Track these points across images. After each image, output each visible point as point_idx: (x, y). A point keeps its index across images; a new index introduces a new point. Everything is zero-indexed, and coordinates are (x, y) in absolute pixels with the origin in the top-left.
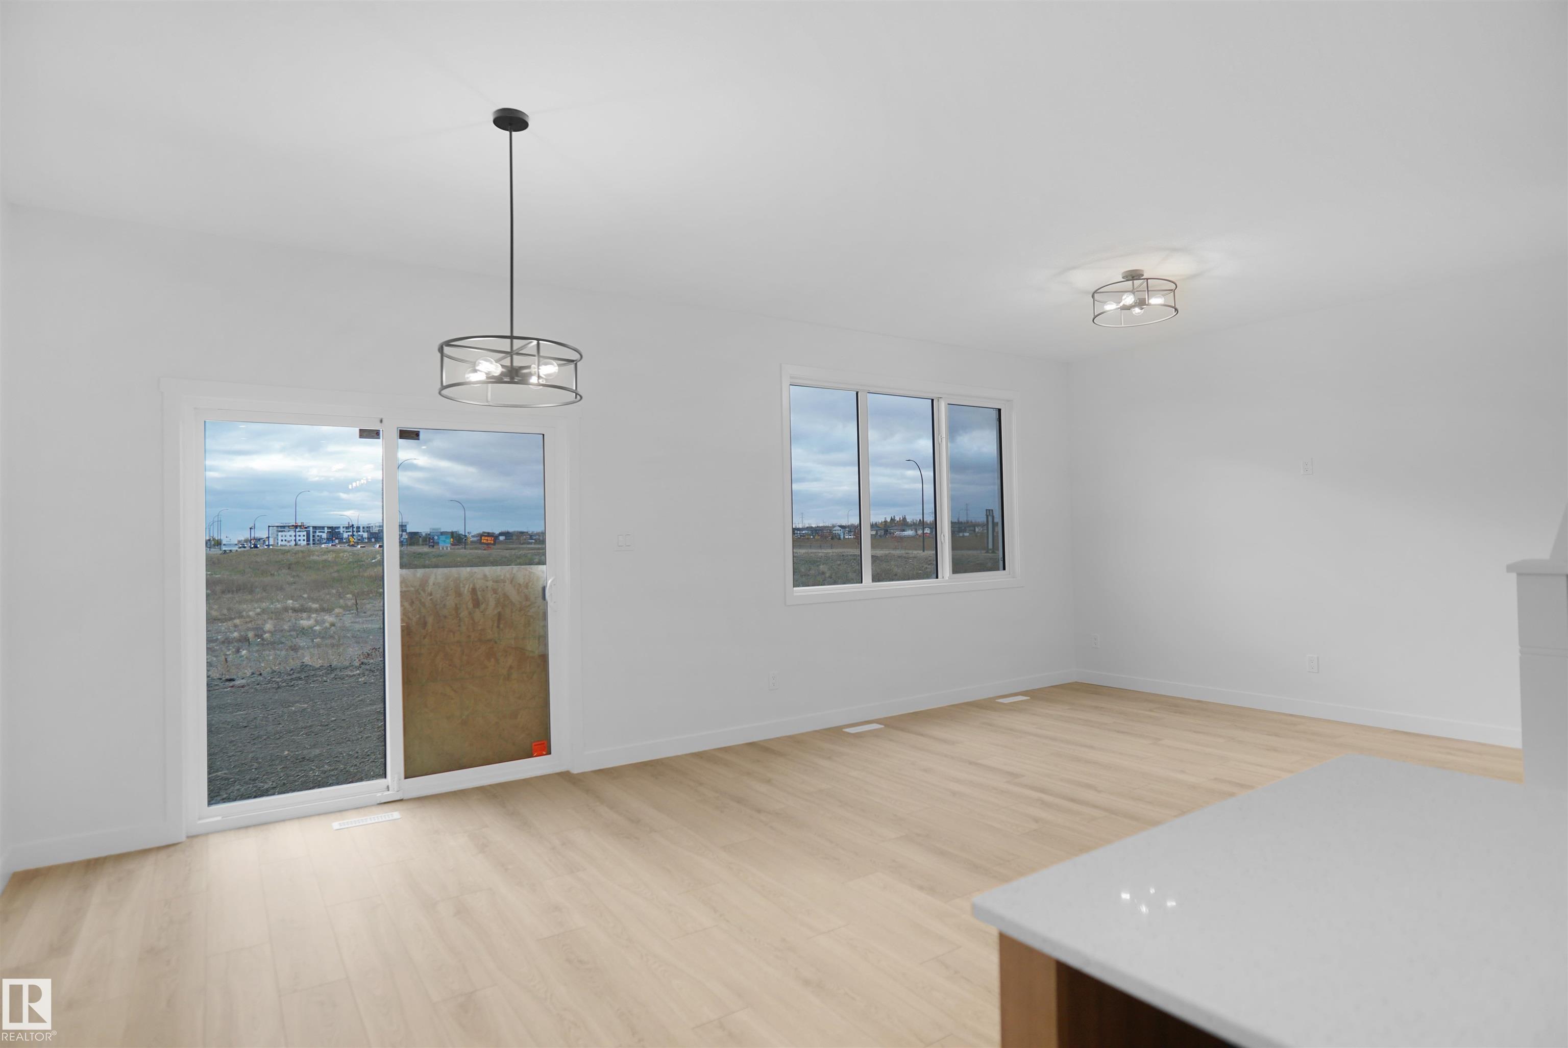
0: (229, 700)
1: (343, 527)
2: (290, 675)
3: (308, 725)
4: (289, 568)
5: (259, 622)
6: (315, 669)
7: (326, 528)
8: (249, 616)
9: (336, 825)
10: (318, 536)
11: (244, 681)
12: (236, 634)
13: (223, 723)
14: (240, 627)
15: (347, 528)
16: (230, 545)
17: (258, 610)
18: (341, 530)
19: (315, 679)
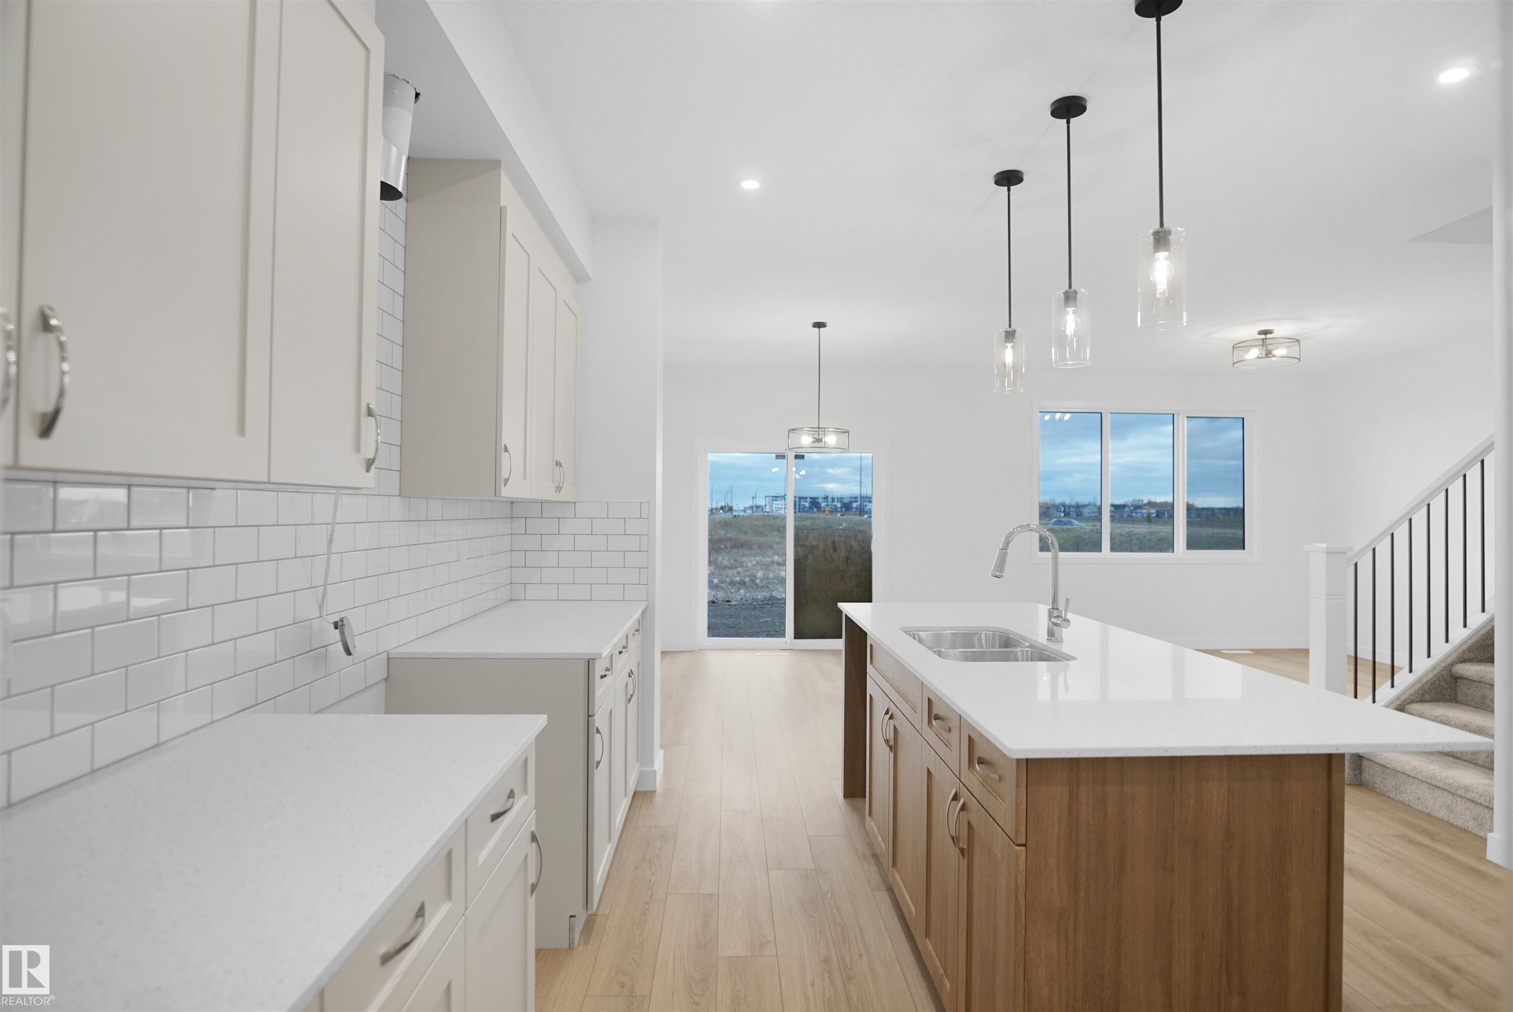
0: (726, 612)
1: (822, 498)
2: (763, 601)
3: (768, 630)
4: (778, 531)
5: (754, 571)
6: (779, 599)
7: (808, 499)
8: (747, 567)
9: (759, 654)
10: (803, 505)
11: (736, 603)
12: (738, 579)
13: (722, 624)
14: (741, 574)
15: (825, 498)
16: (738, 511)
17: (754, 562)
18: (820, 500)
19: (777, 605)
